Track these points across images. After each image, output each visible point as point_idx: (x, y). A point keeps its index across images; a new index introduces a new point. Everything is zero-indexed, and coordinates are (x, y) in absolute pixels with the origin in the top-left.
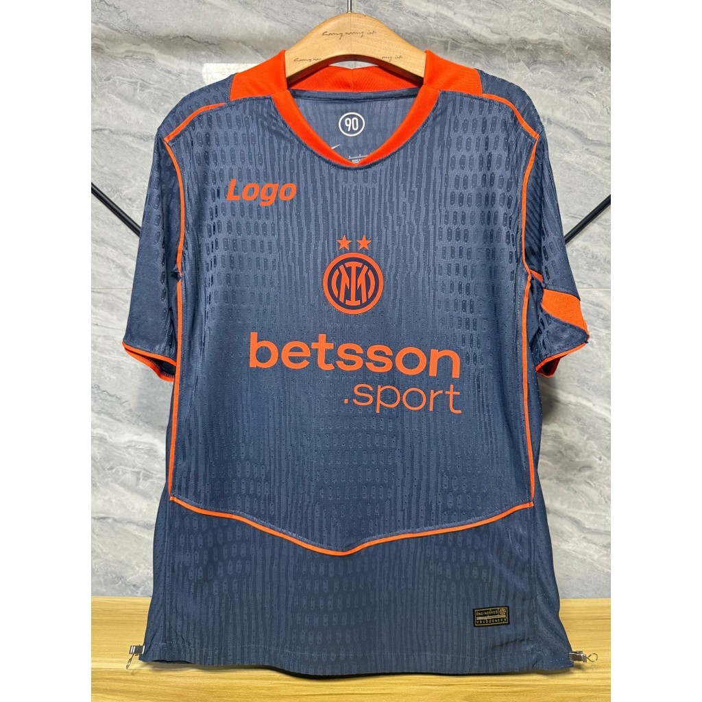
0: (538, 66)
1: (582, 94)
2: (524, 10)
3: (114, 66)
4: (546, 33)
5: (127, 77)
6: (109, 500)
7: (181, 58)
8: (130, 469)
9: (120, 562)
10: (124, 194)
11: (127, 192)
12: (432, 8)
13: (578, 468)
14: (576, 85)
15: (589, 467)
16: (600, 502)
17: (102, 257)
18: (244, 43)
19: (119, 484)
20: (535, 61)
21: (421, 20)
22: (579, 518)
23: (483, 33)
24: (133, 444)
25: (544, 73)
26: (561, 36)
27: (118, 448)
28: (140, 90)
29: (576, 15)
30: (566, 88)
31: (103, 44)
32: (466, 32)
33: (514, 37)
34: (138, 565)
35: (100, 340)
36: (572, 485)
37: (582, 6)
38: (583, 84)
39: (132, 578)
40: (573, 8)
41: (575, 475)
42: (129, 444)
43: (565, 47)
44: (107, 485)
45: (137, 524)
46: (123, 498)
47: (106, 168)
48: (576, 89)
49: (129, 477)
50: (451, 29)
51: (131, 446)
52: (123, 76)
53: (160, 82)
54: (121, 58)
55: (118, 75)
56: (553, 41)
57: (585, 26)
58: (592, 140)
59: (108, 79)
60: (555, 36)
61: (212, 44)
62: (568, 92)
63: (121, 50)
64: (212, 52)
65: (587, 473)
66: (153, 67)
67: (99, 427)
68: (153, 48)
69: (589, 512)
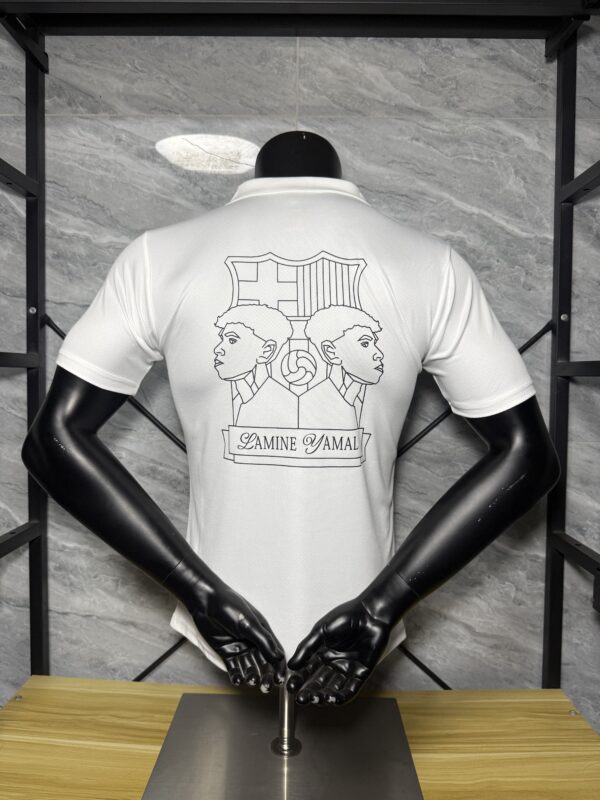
2: (434, 211)
6: (94, 602)
9: (103, 651)
15: (479, 583)
16: (488, 612)
19: (101, 589)
26: (465, 233)
29: (477, 216)
34: (116, 652)
37: (483, 208)
39: (111, 664)
40: (475, 210)
43: (468, 243)
44: (91, 590)
45: (116, 621)
46: (104, 600)
49: (110, 584)
52: (106, 262)
57: (485, 225)
59: (95, 264)
60: (460, 234)
65: (478, 588)
67: (86, 543)
69: (479, 619)
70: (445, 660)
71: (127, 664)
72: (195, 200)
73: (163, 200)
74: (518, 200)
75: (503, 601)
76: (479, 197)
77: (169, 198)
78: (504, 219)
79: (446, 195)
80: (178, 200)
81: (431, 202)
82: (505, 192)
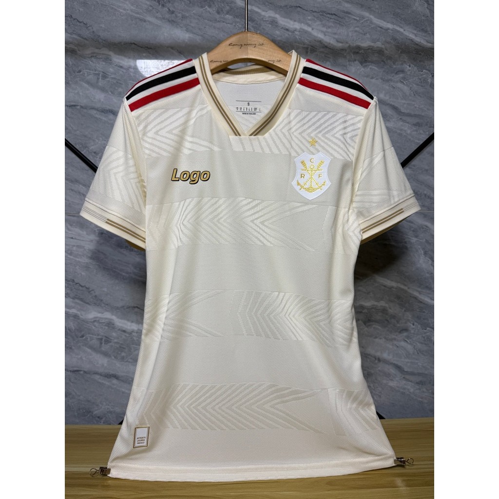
0: (368, 64)
1: (397, 82)
2: (358, 27)
3: (83, 63)
4: (373, 43)
5: (93, 70)
6: (81, 358)
7: (129, 58)
8: (95, 336)
9: (89, 401)
10: (91, 148)
11: (93, 148)
12: (297, 26)
13: (399, 331)
14: (393, 76)
15: (406, 330)
16: (414, 354)
17: (76, 192)
18: (172, 48)
19: (88, 347)
20: (365, 60)
21: (290, 34)
22: (400, 365)
23: (331, 42)
24: (97, 319)
25: (372, 68)
26: (383, 44)
27: (87, 322)
28: (102, 79)
29: (392, 30)
30: (386, 78)
31: (76, 48)
32: (320, 42)
33: (352, 45)
34: (101, 402)
35: (75, 248)
36: (395, 342)
37: (396, 24)
38: (398, 76)
39: (97, 412)
40: (390, 26)
41: (396, 335)
42: (95, 319)
43: (386, 51)
44: (79, 348)
45: (101, 375)
46: (91, 357)
47: (78, 132)
48: (393, 78)
49: (95, 342)
50: (310, 39)
51: (96, 321)
52: (90, 70)
53: (115, 74)
54: (89, 57)
55: (86, 69)
56: (377, 47)
57: (398, 38)
58: (404, 113)
59: (80, 71)
60: (379, 44)
61: (151, 48)
62: (388, 81)
63: (88, 52)
64: (150, 53)
65: (405, 334)
66: (111, 64)
67: (73, 308)
68: (110, 50)
69: (407, 360)
70: (380, 396)
71: (111, 412)
72: (164, 18)
73: (136, 18)
74: (423, 18)
75: (426, 344)
76: (392, 16)
77: (141, 16)
78: (413, 33)
79: (366, 14)
80: (149, 18)
81: (354, 19)
82: (413, 12)
